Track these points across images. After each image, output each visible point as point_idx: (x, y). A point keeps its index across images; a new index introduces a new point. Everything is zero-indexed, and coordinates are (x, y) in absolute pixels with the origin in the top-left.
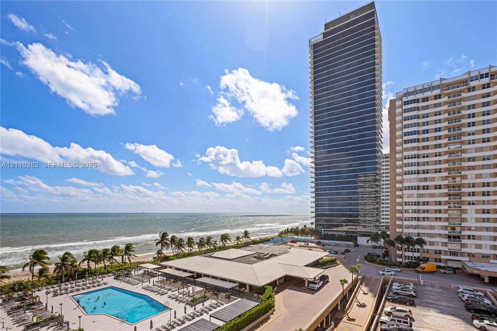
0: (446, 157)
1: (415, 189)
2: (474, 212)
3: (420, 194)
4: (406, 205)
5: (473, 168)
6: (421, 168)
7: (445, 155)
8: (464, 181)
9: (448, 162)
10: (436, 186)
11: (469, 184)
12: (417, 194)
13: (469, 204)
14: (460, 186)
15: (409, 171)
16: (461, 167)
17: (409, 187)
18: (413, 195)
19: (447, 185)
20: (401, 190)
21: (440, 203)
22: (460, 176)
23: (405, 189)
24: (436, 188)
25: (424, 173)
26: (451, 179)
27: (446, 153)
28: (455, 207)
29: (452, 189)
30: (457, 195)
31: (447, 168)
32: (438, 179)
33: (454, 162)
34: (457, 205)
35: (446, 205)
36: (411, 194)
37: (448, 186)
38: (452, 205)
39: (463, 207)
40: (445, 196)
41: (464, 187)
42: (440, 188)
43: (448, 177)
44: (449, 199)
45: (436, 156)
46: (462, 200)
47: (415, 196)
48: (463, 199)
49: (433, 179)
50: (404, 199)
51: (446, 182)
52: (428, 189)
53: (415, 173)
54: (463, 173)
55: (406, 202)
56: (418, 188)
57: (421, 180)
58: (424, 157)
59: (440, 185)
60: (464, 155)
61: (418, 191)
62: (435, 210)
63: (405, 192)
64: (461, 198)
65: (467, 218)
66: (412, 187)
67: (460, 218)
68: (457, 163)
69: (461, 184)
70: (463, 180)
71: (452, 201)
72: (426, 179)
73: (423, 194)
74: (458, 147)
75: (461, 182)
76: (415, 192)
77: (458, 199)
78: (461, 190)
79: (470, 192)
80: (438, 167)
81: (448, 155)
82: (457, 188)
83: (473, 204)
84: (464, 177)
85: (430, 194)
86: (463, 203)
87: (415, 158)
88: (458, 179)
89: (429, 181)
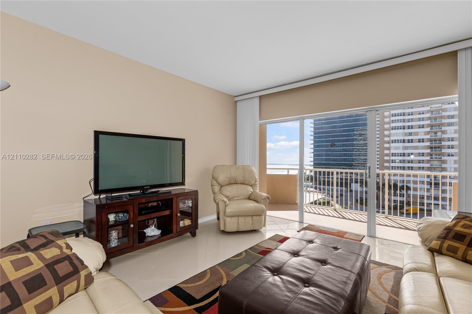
0: (428, 115)
1: (401, 142)
2: (453, 162)
3: (405, 147)
4: (392, 156)
5: (452, 124)
6: (407, 124)
7: (428, 113)
8: (444, 136)
9: (430, 118)
10: (419, 139)
11: (449, 138)
12: (403, 147)
13: (449, 155)
14: (441, 140)
15: (395, 127)
16: (441, 124)
17: (395, 140)
18: (399, 147)
20: (389, 143)
21: (423, 155)
22: (441, 131)
23: (392, 142)
24: (419, 142)
25: (409, 128)
26: (433, 134)
27: (428, 112)
28: (436, 158)
29: (434, 142)
30: (439, 148)
31: (430, 124)
32: (422, 134)
33: (435, 119)
34: (438, 157)
35: (428, 156)
36: (397, 147)
37: (431, 140)
38: (434, 156)
39: (443, 158)
40: (428, 149)
41: (444, 141)
42: (423, 142)
43: (430, 132)
44: (431, 151)
45: (420, 114)
46: (443, 152)
47: (401, 148)
48: (443, 151)
49: (417, 134)
50: (391, 151)
51: (428, 137)
52: (412, 142)
53: (401, 129)
54: (444, 128)
55: (392, 154)
56: (404, 141)
57: (406, 134)
58: (409, 115)
59: (423, 139)
60: (444, 114)
61: (404, 144)
62: (419, 160)
63: (392, 145)
64: (442, 150)
65: (447, 168)
66: (398, 140)
67: (441, 168)
68: (438, 120)
69: (441, 138)
70: (443, 135)
71: (433, 153)
72: (410, 134)
73: (408, 146)
74: (439, 107)
75: (442, 136)
76: (401, 145)
77: (439, 151)
78: (441, 143)
79: (450, 145)
80: (421, 123)
81: (430, 113)
82: (438, 142)
83: (452, 155)
84: (444, 132)
85: (414, 147)
86: (443, 154)
87: (401, 115)
88: (439, 134)
89: (413, 136)
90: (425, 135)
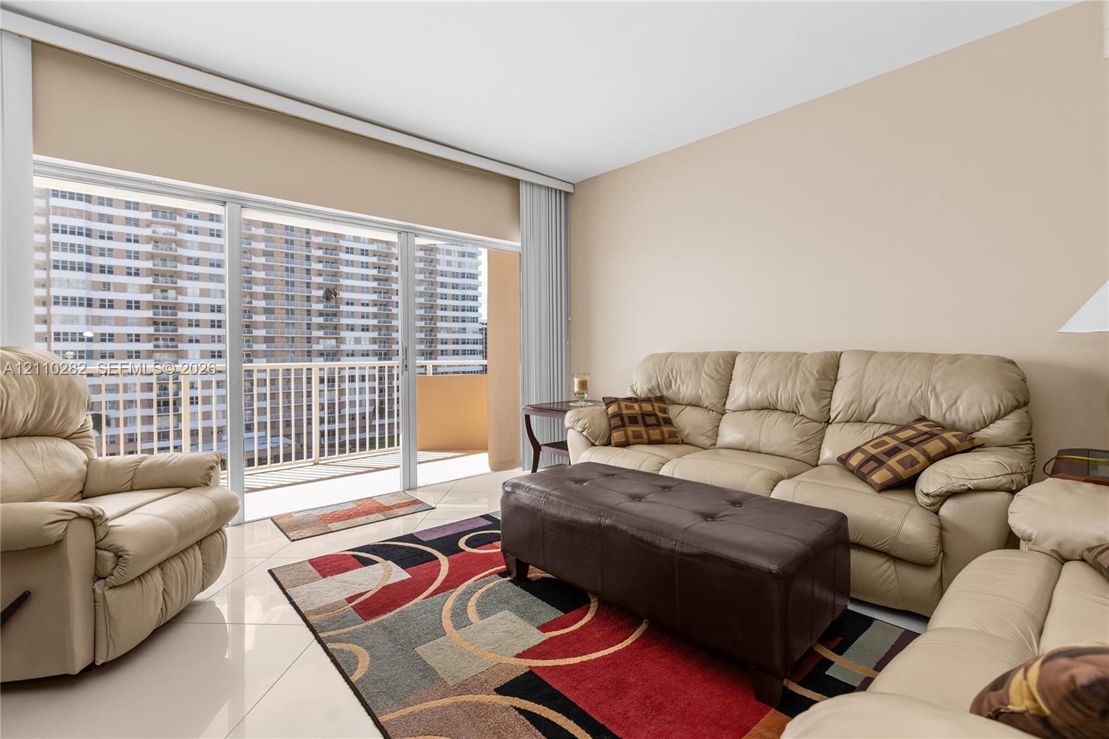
0: (148, 248)
1: (81, 305)
2: (198, 355)
3: (93, 317)
4: (57, 340)
5: (195, 277)
6: (97, 260)
7: (148, 242)
8: (181, 299)
9: (153, 257)
10: (129, 302)
11: (190, 305)
12: (87, 317)
13: (191, 341)
14: (175, 307)
15: (64, 262)
16: (175, 272)
17: (65, 298)
18: (77, 317)
19: (152, 302)
20: (44, 304)
21: (138, 338)
22: (175, 288)
23: (56, 303)
24: (129, 307)
25: (102, 272)
26: (158, 293)
27: (149, 240)
28: (168, 347)
29: (160, 311)
30: (171, 324)
31: (151, 270)
32: (134, 289)
33: (164, 259)
34: (170, 344)
35: (149, 341)
36: (70, 316)
37: (154, 306)
38: (161, 343)
39: (181, 346)
40: (148, 325)
41: (181, 310)
42: (138, 308)
43: (152, 287)
44: (156, 330)
45: (129, 241)
46: (179, 333)
47: (83, 319)
48: (181, 331)
49: (122, 288)
50: (52, 326)
51: (149, 297)
52: (111, 307)
53: (81, 269)
54: (181, 283)
55: (57, 334)
56: (90, 303)
57: (95, 286)
58: (102, 237)
59: (137, 302)
60: (181, 252)
61: (89, 309)
62: (129, 352)
63: (55, 310)
64: (177, 329)
66: (74, 299)
68: (169, 263)
69: (176, 303)
70: (179, 297)
71: (161, 335)
72: (106, 286)
73: (100, 317)
74: (171, 234)
75: (177, 299)
76: (82, 311)
77: (172, 331)
78: (176, 314)
79: (192, 320)
80: (134, 264)
81: (153, 243)
82: (169, 311)
83: (197, 341)
84: (181, 291)
85: (116, 318)
86: (180, 338)
87: (80, 234)
88: (172, 294)
89: (115, 291)
90: (141, 292)
